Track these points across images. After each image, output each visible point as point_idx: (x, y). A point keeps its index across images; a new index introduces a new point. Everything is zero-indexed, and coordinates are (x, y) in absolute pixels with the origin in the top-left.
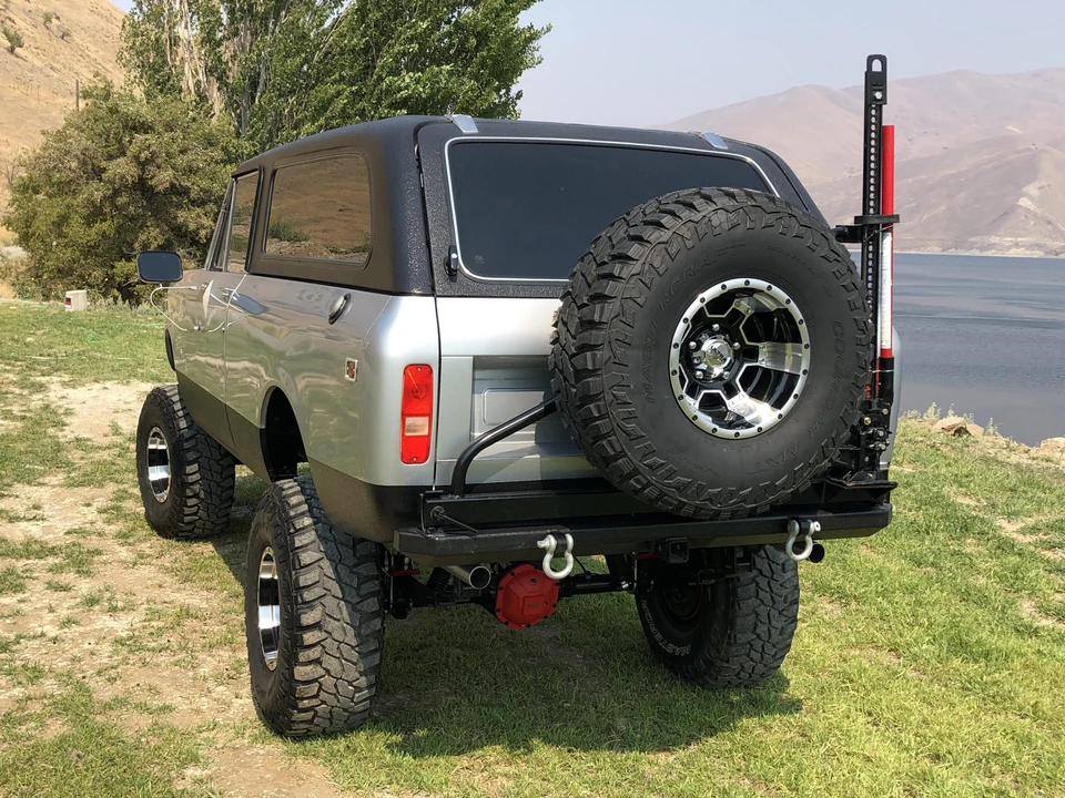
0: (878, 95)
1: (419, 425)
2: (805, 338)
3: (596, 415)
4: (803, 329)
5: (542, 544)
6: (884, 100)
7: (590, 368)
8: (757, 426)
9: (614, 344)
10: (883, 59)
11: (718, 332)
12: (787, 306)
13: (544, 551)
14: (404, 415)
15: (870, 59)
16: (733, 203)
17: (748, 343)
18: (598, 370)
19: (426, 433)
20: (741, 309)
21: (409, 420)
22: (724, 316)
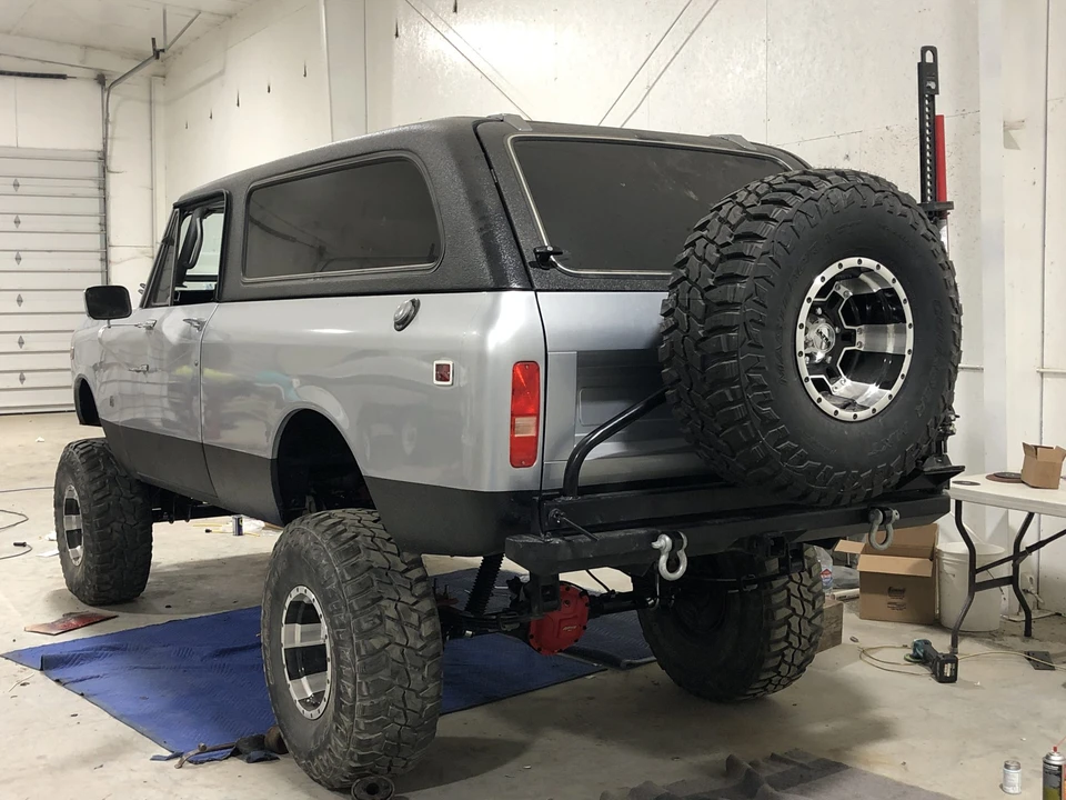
0: (933, 85)
1: (527, 426)
2: (909, 319)
3: (731, 399)
4: (907, 308)
5: (656, 545)
6: (936, 91)
7: (725, 351)
8: (871, 408)
9: (750, 325)
10: (934, 51)
11: (820, 316)
12: (893, 285)
13: (658, 552)
14: (513, 415)
15: (924, 50)
16: (844, 181)
17: (846, 327)
18: (734, 352)
19: (533, 434)
20: (841, 292)
21: (519, 421)
22: (824, 300)
